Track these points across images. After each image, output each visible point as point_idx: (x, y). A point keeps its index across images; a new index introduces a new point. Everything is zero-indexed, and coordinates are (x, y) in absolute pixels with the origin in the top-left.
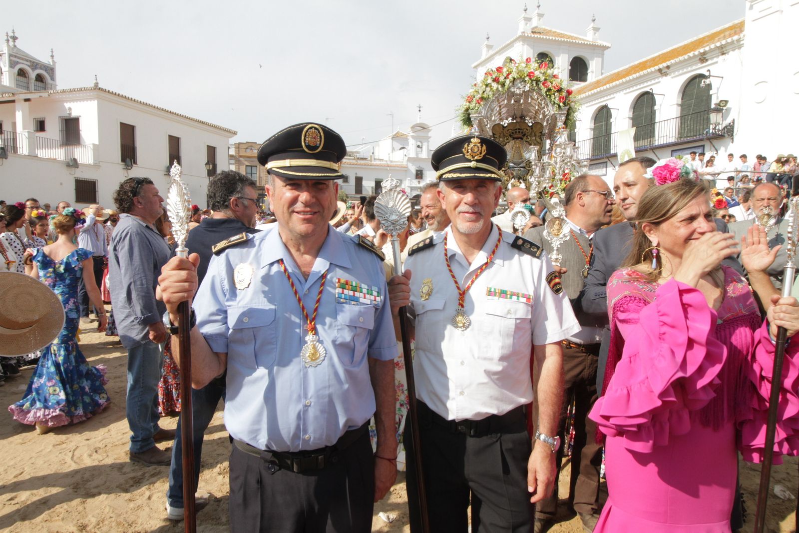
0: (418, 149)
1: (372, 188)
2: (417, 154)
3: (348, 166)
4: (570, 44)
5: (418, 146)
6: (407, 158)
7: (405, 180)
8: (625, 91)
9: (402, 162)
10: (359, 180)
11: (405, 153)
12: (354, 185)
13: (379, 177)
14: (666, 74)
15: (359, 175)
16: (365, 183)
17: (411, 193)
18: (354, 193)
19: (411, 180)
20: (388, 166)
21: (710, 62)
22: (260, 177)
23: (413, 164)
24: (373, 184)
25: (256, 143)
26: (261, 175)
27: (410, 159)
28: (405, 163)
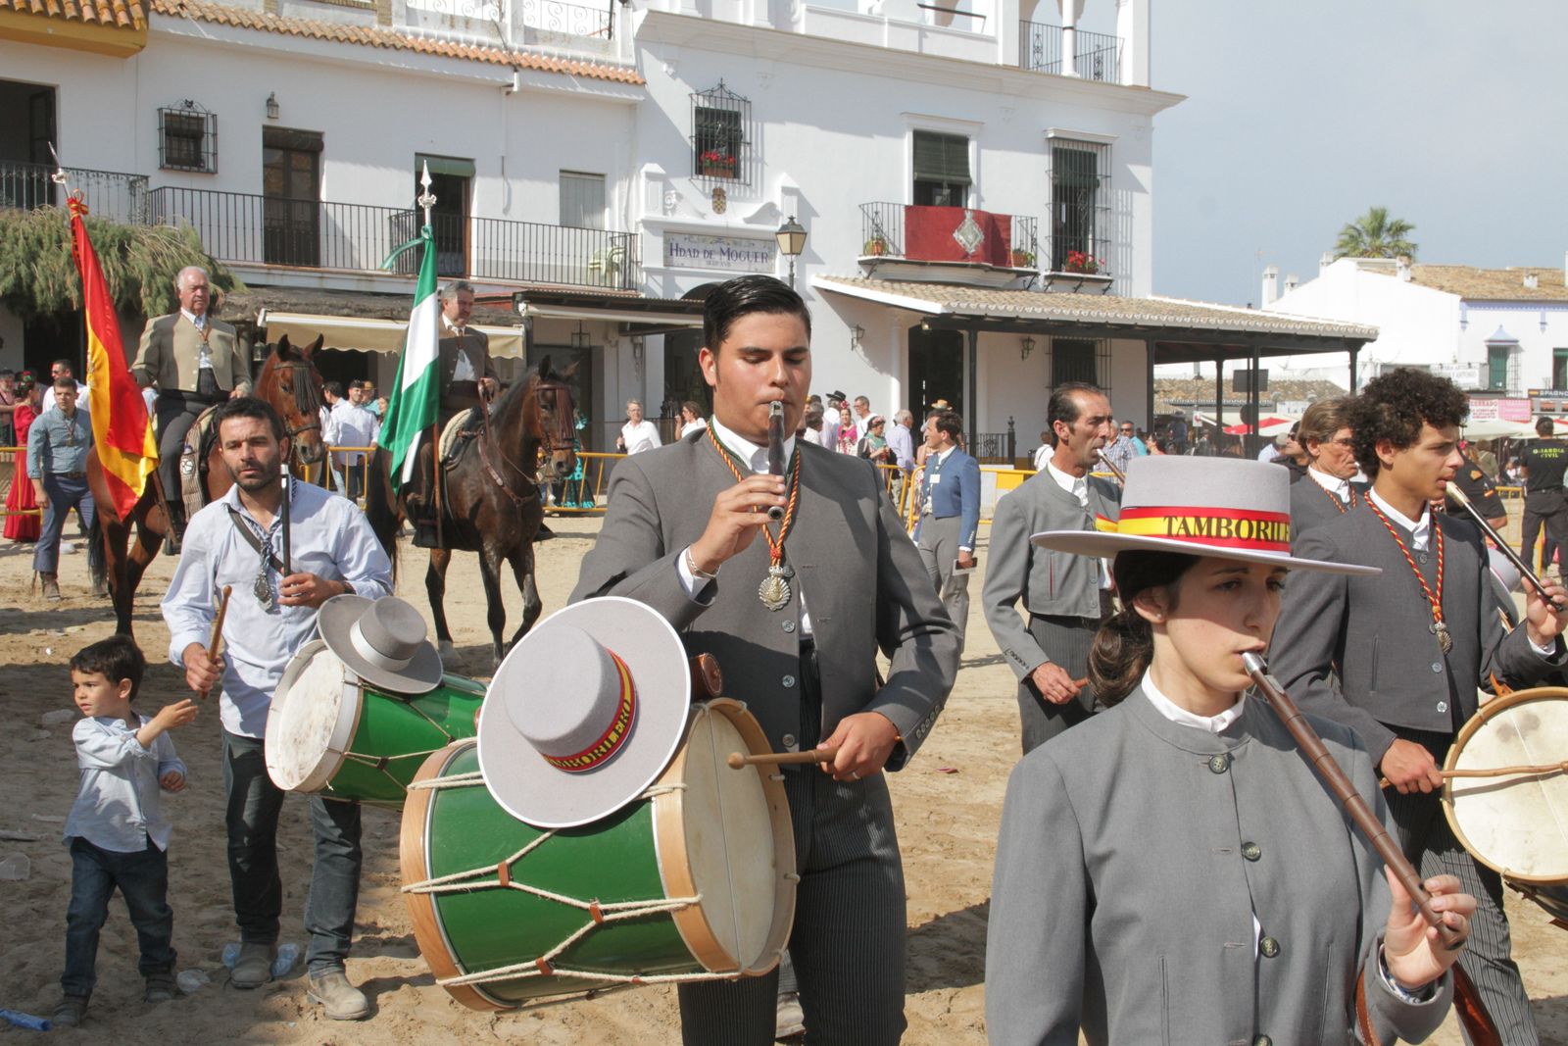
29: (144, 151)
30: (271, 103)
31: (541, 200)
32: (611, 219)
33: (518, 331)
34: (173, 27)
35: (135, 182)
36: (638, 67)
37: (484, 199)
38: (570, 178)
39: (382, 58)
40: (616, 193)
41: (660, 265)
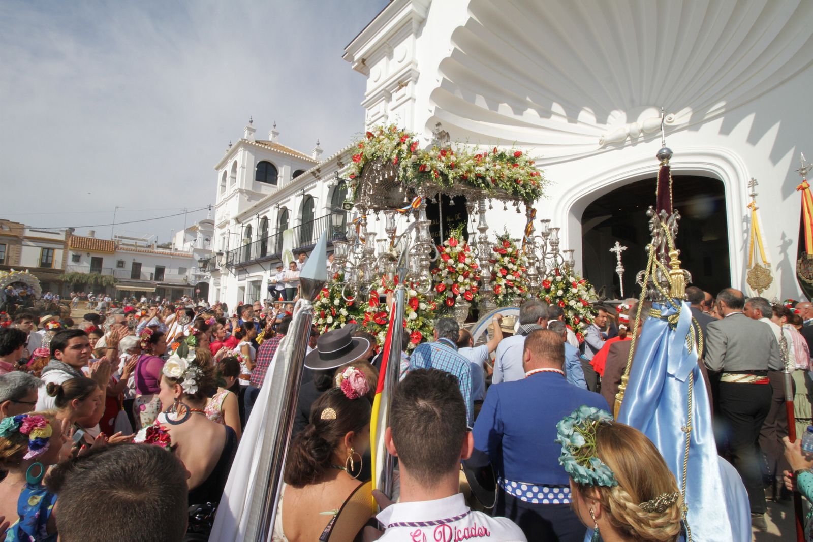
0: (206, 242)
1: (152, 274)
2: (204, 246)
3: (124, 251)
4: (291, 158)
5: (207, 240)
6: (193, 249)
7: (190, 268)
8: (296, 194)
9: (188, 252)
10: (137, 267)
11: (192, 244)
12: (131, 270)
13: (161, 264)
14: (319, 179)
15: (137, 261)
16: (144, 269)
17: (195, 281)
18: (129, 277)
19: (196, 269)
20: (172, 255)
21: (346, 167)
22: (8, 257)
23: (199, 255)
24: (153, 270)
25: (8, 221)
26: (11, 254)
27: (196, 250)
28: (191, 254)
29: (114, 265)
30: (134, 260)
31: (176, 271)
32: (187, 274)
33: (155, 288)
34: (119, 251)
35: (112, 269)
36: (193, 255)
37: (166, 271)
38: (180, 268)
39: (152, 254)
40: (188, 270)
41: (194, 279)
